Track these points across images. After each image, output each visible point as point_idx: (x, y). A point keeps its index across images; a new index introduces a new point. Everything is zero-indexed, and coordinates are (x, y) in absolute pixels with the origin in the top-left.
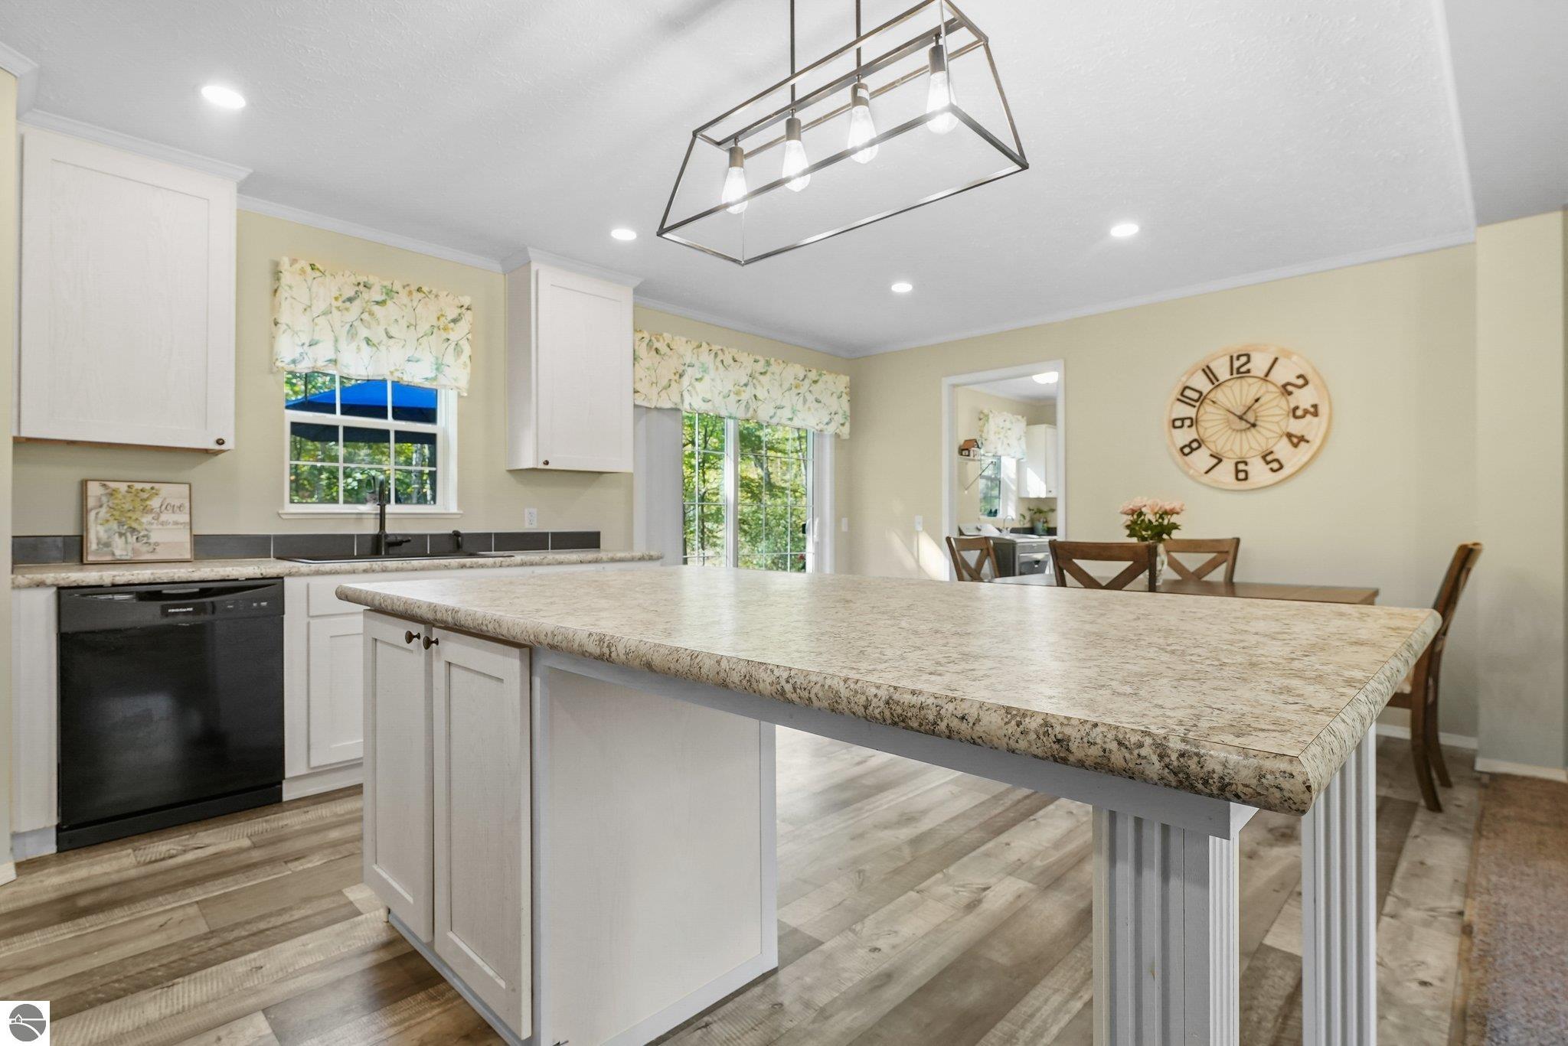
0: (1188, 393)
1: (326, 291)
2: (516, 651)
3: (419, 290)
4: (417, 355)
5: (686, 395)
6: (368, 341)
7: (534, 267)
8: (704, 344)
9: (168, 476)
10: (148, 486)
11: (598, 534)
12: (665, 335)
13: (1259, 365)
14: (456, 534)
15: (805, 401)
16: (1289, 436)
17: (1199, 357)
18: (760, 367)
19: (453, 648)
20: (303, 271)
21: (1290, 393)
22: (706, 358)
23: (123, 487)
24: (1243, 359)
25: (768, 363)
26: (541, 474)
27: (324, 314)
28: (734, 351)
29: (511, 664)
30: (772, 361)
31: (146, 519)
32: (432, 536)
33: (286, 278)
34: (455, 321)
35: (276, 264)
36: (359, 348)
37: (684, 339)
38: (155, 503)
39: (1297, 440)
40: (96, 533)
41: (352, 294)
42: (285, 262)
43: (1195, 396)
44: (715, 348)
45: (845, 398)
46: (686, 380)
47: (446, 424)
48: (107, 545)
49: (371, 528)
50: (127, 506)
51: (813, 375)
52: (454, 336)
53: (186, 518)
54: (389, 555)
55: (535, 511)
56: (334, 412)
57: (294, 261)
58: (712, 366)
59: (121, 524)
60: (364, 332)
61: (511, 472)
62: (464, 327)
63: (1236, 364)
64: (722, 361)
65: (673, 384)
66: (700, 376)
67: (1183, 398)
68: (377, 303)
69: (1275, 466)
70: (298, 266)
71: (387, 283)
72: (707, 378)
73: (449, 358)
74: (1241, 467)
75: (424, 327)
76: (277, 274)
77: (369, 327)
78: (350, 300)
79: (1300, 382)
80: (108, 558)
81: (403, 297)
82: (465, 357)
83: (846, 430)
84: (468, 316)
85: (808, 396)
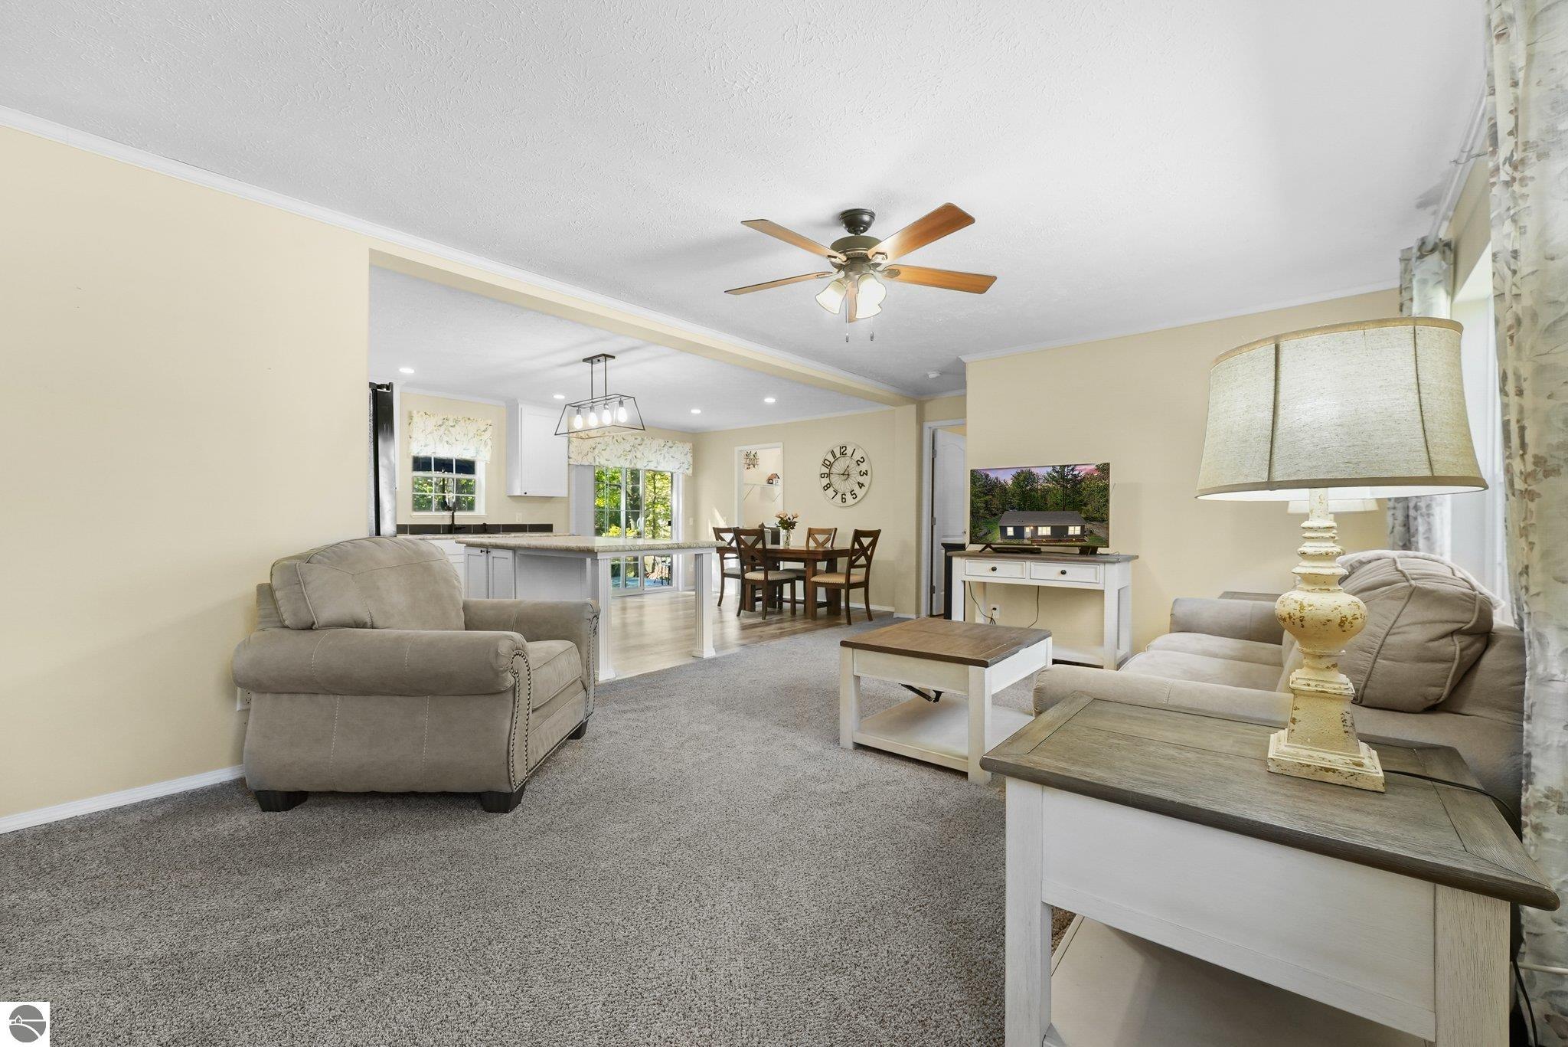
0: (826, 462)
1: (431, 423)
2: (511, 551)
3: (469, 419)
4: (468, 447)
5: (597, 458)
6: (447, 442)
7: (520, 407)
8: (606, 433)
11: (552, 525)
12: (585, 430)
13: (849, 452)
14: (485, 525)
15: (664, 458)
16: (859, 483)
17: (829, 448)
18: (639, 441)
19: (494, 553)
20: (422, 416)
21: (859, 465)
22: (607, 439)
24: (844, 449)
25: (643, 440)
26: (525, 498)
27: (430, 433)
28: (623, 435)
29: (509, 554)
30: (645, 438)
32: (474, 525)
33: (415, 419)
34: (484, 431)
35: (410, 413)
36: (444, 446)
39: (861, 485)
41: (441, 423)
42: (415, 413)
43: (828, 463)
44: (612, 435)
45: (689, 455)
46: (597, 450)
47: (480, 476)
49: (448, 522)
51: (670, 444)
52: (484, 438)
54: (455, 533)
55: (520, 515)
56: (431, 470)
57: (418, 412)
58: (611, 443)
60: (446, 438)
61: (510, 496)
62: (489, 433)
63: (842, 450)
64: (616, 441)
65: (590, 453)
66: (604, 449)
67: (824, 465)
68: (452, 426)
69: (854, 496)
71: (456, 417)
72: (607, 450)
73: (482, 447)
74: (844, 496)
75: (471, 435)
76: (411, 417)
77: (448, 437)
78: (441, 426)
79: (862, 460)
81: (462, 423)
82: (489, 447)
83: (690, 472)
84: (490, 428)
85: (667, 455)
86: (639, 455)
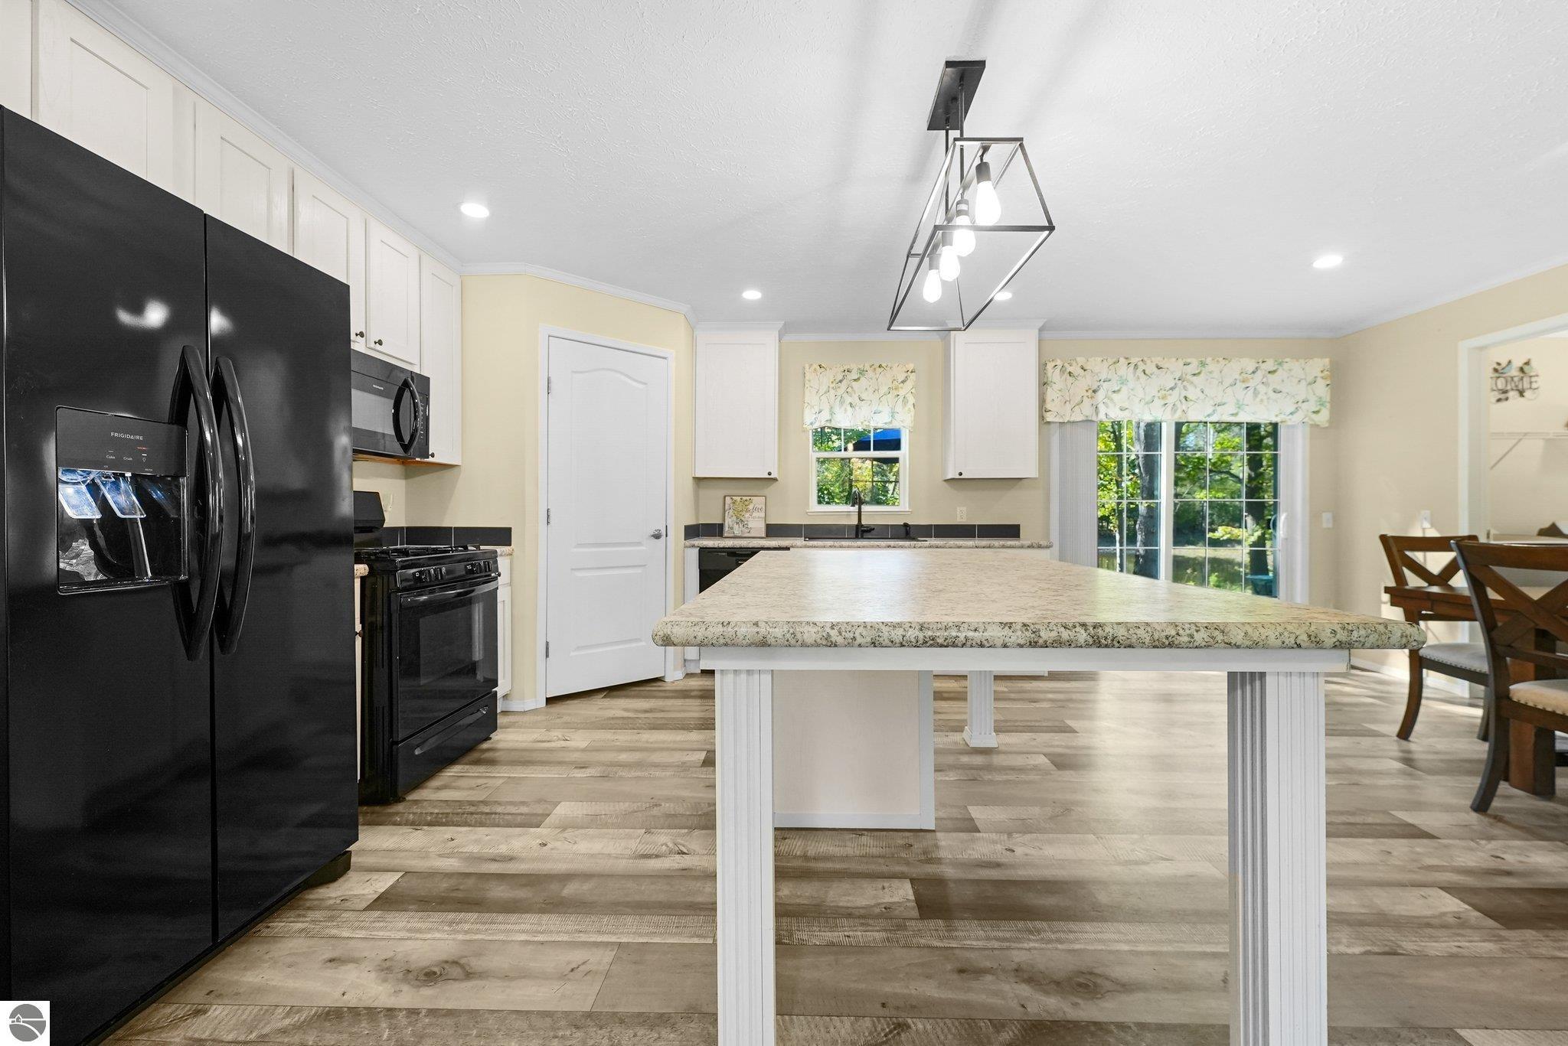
1: (826, 379)
3: (880, 366)
4: (880, 409)
5: (1101, 407)
6: (850, 404)
8: (1122, 360)
9: (757, 493)
10: (748, 498)
11: (1018, 526)
12: (1078, 359)
14: (906, 525)
15: (1256, 393)
18: (1194, 367)
20: (815, 370)
22: (1123, 369)
23: (738, 499)
25: (1203, 364)
27: (827, 392)
28: (1158, 360)
30: (1209, 360)
31: (747, 515)
32: (891, 526)
34: (903, 382)
35: (802, 368)
36: (846, 410)
37: (1100, 359)
38: (751, 507)
40: (728, 522)
41: (841, 378)
42: (807, 366)
44: (1134, 360)
45: (1322, 383)
46: (1101, 395)
47: (904, 453)
48: (732, 528)
49: (853, 521)
50: (740, 509)
51: (1270, 365)
52: (902, 392)
53: (763, 515)
54: (862, 538)
55: (964, 509)
57: (810, 365)
58: (1131, 377)
59: (737, 518)
60: (848, 400)
61: (945, 481)
62: (909, 384)
64: (1144, 371)
65: (1087, 399)
66: (1118, 388)
68: (855, 380)
70: (812, 368)
71: (861, 367)
72: (1124, 389)
73: (899, 408)
75: (884, 389)
76: (804, 375)
77: (851, 396)
78: (841, 381)
80: (732, 535)
81: (870, 373)
82: (910, 406)
83: (1323, 418)
84: (913, 376)
85: (1262, 389)
86: (1192, 393)
